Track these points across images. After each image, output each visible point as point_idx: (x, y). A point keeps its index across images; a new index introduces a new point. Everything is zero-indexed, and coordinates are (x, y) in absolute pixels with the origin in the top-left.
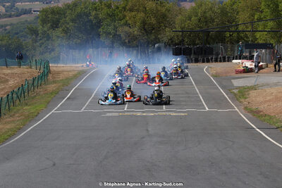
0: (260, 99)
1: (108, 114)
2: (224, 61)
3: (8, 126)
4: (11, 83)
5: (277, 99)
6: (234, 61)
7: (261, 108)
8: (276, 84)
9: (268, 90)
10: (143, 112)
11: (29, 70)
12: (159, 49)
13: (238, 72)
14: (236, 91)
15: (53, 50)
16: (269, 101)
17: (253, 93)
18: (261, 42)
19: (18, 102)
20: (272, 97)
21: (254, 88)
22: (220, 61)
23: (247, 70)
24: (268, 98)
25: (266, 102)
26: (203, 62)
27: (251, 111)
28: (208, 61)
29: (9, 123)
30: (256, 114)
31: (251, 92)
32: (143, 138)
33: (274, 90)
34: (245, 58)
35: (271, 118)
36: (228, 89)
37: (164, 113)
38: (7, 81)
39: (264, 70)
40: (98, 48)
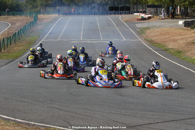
0: (152, 34)
1: (72, 42)
2: (130, 14)
3: (21, 48)
4: (17, 24)
5: (161, 34)
6: (135, 14)
7: (153, 39)
8: (159, 27)
9: (156, 30)
10: (91, 41)
11: (26, 18)
12: (94, 7)
13: (138, 20)
14: (138, 30)
15: (37, 7)
16: (157, 35)
17: (148, 31)
18: (150, 4)
19: (23, 35)
20: (158, 34)
21: (148, 28)
22: (127, 14)
23: (143, 19)
24: (156, 34)
25: (155, 36)
26: (118, 14)
27: (148, 41)
28: (121, 14)
29: (21, 46)
30: (151, 42)
31: (147, 30)
32: (94, 55)
33: (159, 30)
34: (141, 12)
35: (159, 44)
36: (134, 29)
37: (102, 42)
38: (15, 23)
39: (152, 19)
40: (61, 6)
